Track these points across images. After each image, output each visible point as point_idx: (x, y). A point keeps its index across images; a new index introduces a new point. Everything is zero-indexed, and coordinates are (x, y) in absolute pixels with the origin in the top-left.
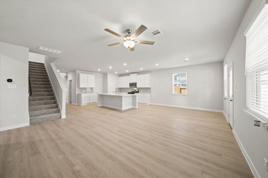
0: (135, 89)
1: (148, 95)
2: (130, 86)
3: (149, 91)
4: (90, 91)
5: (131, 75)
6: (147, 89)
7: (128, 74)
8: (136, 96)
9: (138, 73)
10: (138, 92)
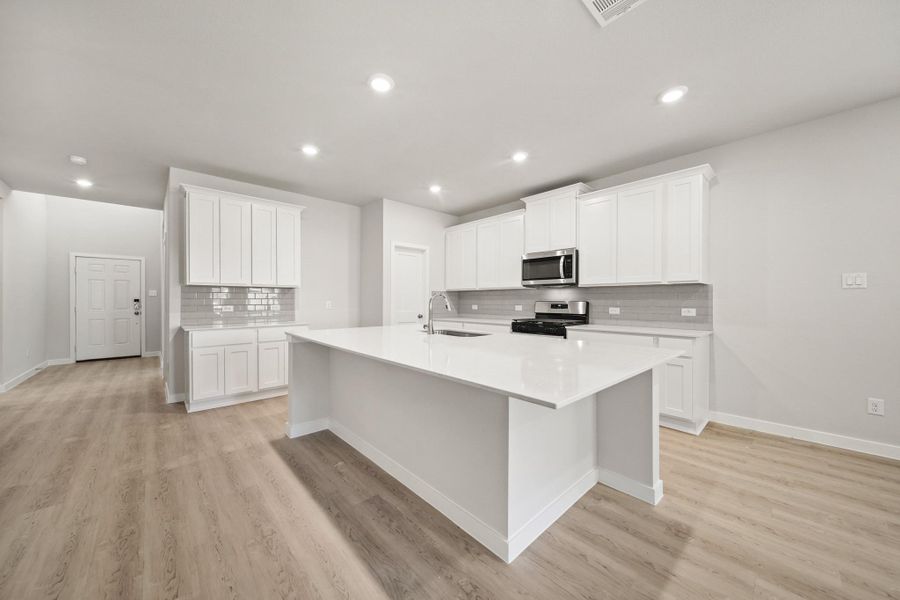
2: (523, 279)
3: (689, 311)
4: (276, 307)
5: (530, 201)
6: (671, 301)
10: (583, 320)
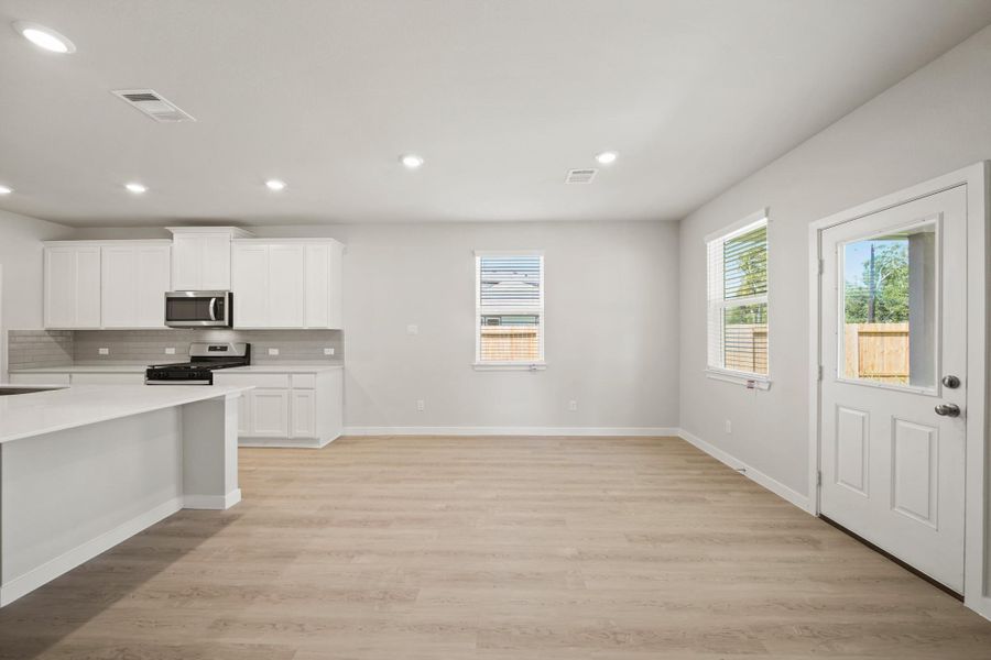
0: (219, 337)
1: (321, 379)
2: (168, 319)
3: (330, 351)
5: (178, 232)
6: (316, 342)
7: (157, 227)
8: (219, 403)
9: (246, 226)
10: (244, 361)
